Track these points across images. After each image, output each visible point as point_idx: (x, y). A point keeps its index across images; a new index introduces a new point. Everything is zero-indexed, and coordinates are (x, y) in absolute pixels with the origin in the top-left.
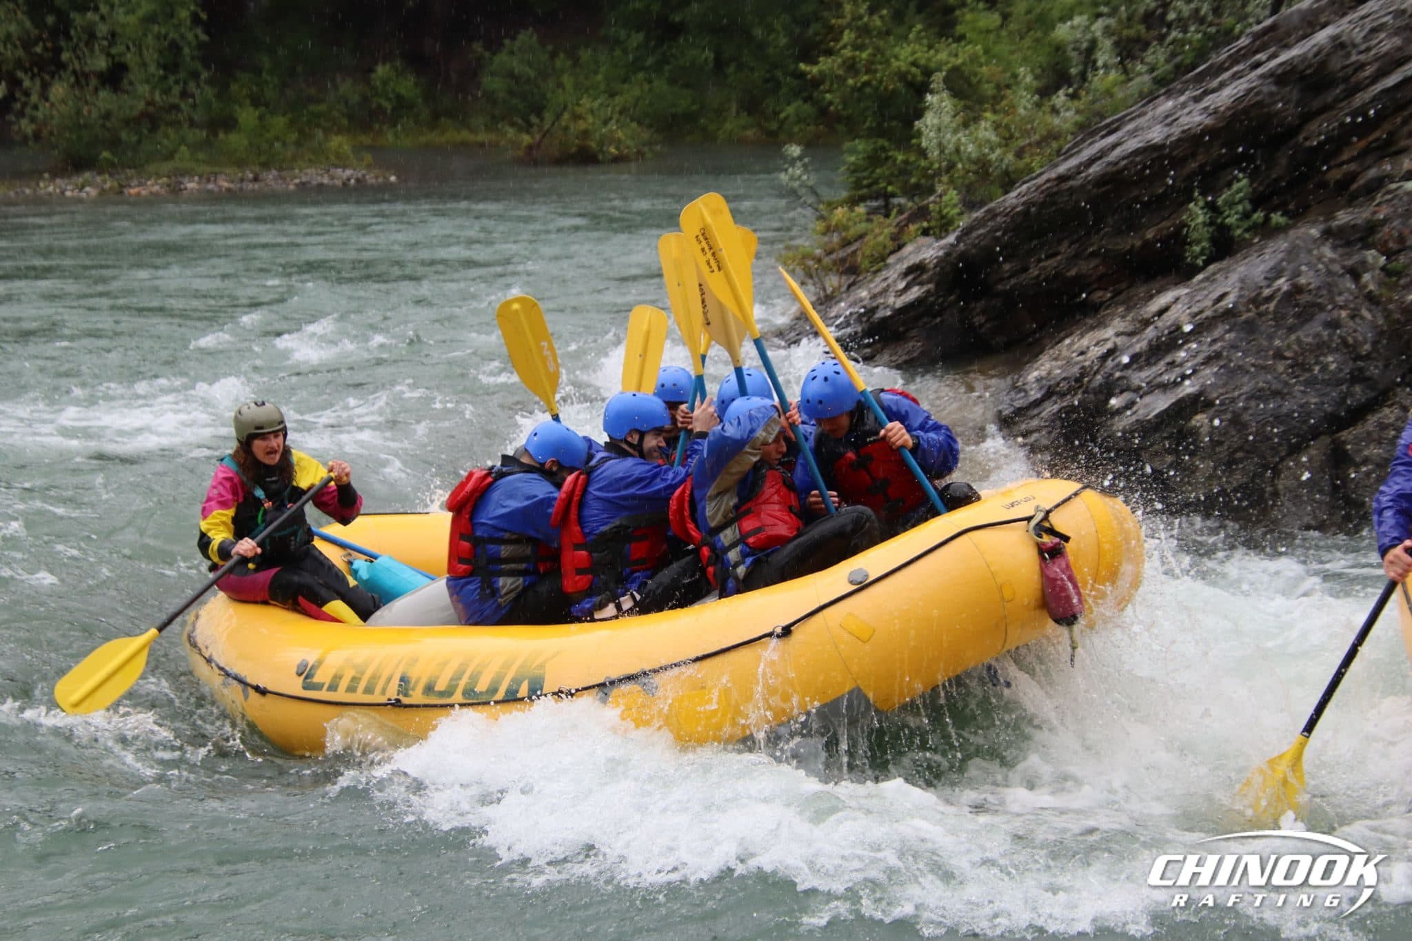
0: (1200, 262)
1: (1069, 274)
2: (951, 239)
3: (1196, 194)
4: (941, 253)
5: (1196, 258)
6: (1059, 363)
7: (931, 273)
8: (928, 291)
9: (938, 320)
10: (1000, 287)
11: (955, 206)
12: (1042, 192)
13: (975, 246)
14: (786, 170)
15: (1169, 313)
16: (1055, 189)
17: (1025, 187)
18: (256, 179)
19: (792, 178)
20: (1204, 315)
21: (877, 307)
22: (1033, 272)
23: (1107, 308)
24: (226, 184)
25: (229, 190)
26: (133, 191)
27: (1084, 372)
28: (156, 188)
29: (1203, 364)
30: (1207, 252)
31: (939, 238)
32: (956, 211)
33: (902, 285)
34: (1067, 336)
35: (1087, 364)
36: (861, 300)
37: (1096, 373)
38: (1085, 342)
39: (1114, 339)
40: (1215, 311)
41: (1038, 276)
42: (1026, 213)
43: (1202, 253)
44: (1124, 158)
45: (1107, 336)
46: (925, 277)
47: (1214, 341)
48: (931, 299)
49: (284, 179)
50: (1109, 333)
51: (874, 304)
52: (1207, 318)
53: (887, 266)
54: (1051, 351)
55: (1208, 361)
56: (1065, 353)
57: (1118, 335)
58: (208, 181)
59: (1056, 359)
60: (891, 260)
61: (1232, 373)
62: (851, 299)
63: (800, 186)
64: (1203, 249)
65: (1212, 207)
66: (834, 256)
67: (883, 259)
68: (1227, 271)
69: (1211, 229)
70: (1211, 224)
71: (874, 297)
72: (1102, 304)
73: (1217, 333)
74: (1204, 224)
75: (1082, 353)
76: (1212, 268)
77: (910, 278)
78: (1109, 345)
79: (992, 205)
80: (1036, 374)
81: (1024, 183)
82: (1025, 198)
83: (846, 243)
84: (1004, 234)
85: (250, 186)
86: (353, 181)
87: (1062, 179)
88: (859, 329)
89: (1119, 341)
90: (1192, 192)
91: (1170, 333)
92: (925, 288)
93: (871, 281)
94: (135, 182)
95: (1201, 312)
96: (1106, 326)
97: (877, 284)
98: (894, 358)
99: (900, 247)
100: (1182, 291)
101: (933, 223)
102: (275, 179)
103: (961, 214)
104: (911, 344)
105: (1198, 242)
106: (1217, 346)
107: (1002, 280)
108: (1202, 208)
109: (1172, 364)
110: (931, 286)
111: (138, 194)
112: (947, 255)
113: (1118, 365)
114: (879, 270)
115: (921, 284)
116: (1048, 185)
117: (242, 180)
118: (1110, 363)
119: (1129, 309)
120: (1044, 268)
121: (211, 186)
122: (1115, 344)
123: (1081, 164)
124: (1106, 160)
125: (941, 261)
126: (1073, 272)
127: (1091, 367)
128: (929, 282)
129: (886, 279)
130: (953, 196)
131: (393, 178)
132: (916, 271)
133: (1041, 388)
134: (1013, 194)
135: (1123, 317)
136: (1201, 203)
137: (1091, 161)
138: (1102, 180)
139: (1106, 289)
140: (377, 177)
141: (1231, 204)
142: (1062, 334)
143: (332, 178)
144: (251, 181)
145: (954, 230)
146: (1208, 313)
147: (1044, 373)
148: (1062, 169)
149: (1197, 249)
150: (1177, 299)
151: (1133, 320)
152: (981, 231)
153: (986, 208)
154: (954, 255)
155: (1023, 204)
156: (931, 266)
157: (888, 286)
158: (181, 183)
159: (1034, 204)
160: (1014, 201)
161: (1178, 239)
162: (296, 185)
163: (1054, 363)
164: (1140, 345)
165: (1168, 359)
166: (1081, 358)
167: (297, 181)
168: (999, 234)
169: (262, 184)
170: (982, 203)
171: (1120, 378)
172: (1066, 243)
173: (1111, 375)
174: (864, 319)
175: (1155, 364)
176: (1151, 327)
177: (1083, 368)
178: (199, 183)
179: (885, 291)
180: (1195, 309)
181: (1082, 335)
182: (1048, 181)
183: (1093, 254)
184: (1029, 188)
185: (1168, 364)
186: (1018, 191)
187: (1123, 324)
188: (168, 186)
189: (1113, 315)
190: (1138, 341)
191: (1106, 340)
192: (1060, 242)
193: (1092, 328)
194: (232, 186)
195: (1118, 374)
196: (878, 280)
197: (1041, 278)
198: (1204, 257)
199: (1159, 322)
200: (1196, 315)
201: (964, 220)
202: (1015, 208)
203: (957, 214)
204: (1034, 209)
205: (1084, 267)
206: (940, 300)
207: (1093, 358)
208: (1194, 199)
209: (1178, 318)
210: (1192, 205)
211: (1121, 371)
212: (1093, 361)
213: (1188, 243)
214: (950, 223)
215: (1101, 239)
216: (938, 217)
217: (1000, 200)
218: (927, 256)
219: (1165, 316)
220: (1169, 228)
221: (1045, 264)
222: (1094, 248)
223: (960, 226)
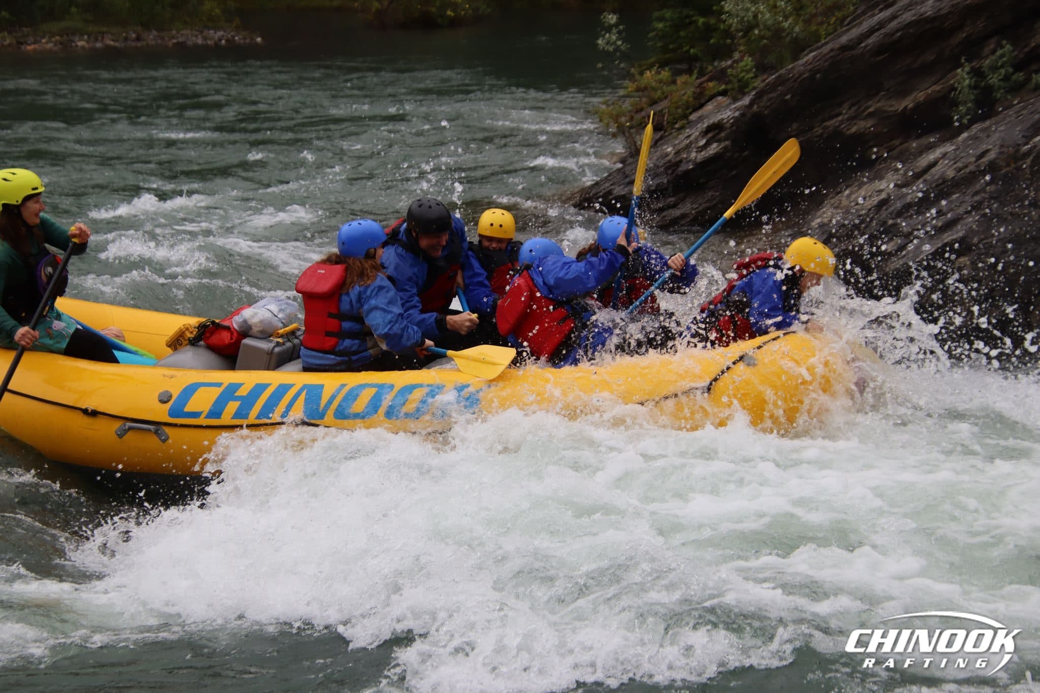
0: (965, 122)
1: (848, 132)
2: (746, 101)
3: (963, 61)
4: (737, 114)
5: (962, 118)
6: (839, 211)
7: (728, 131)
8: (725, 148)
9: (734, 173)
11: (750, 70)
12: (827, 61)
13: (767, 107)
14: (603, 36)
15: (937, 168)
16: (839, 58)
17: (812, 55)
18: (138, 39)
19: (608, 43)
20: (968, 170)
21: (681, 161)
22: (818, 130)
23: (882, 163)
24: (112, 43)
25: (115, 48)
26: (29, 48)
27: (861, 219)
28: (49, 46)
29: (966, 213)
30: (972, 112)
31: (735, 100)
32: (751, 75)
33: (702, 142)
34: (847, 187)
35: (864, 212)
36: (667, 155)
37: (872, 220)
38: (861, 193)
39: (888, 190)
40: (980, 165)
41: (822, 134)
42: (812, 79)
43: (967, 114)
44: (898, 30)
45: (882, 187)
46: (723, 134)
47: (976, 193)
48: (728, 154)
49: (163, 38)
50: (884, 184)
51: (678, 159)
52: (970, 172)
53: (690, 124)
54: (833, 201)
55: (971, 210)
56: (845, 202)
58: (96, 40)
59: (836, 207)
60: (693, 117)
62: (658, 154)
63: (615, 50)
64: (969, 109)
65: (977, 73)
66: (643, 113)
67: (685, 117)
68: (989, 130)
69: (976, 92)
70: (975, 87)
71: (678, 153)
72: (878, 158)
73: (979, 185)
74: (969, 86)
75: (860, 203)
76: (976, 128)
77: (710, 135)
78: (883, 196)
79: (783, 71)
80: (819, 220)
81: (811, 52)
82: (810, 67)
84: (792, 97)
85: (134, 45)
86: (224, 42)
87: (843, 49)
88: (665, 181)
89: (892, 191)
90: (960, 59)
91: (937, 186)
92: (723, 145)
93: (676, 138)
94: (31, 39)
95: (966, 167)
96: (882, 179)
97: (681, 140)
98: (695, 206)
99: (701, 106)
100: (949, 148)
101: (729, 86)
102: (155, 38)
103: (756, 77)
104: (710, 194)
105: (965, 103)
106: (977, 198)
108: (968, 73)
109: (939, 213)
110: (727, 143)
111: (35, 50)
112: (742, 115)
113: (890, 214)
114: (682, 128)
115: (719, 141)
116: (832, 54)
117: (126, 39)
118: (884, 214)
120: (827, 127)
121: (99, 45)
122: (889, 194)
123: (862, 35)
124: (882, 31)
125: (737, 120)
126: (854, 130)
127: (867, 215)
128: (726, 139)
129: (689, 136)
130: (748, 61)
131: (259, 40)
132: (715, 129)
133: (823, 233)
134: (801, 62)
135: (896, 170)
136: (967, 69)
137: (871, 32)
138: (880, 49)
139: (881, 146)
140: (244, 39)
141: (994, 69)
142: (843, 186)
143: (205, 39)
144: (134, 40)
145: (749, 92)
146: (972, 168)
147: (826, 220)
148: (845, 39)
149: (963, 109)
150: (944, 156)
151: (905, 173)
152: (773, 95)
153: (777, 74)
154: (749, 115)
155: (810, 71)
156: (728, 125)
157: (691, 143)
158: (72, 41)
159: (818, 71)
160: (802, 68)
161: (946, 101)
163: (834, 211)
164: (911, 195)
165: (936, 209)
166: (858, 207)
168: (788, 97)
169: (144, 43)
170: (773, 68)
171: (892, 225)
172: (846, 106)
173: (885, 222)
174: (670, 172)
175: (923, 212)
176: (921, 180)
177: (861, 216)
178: (88, 42)
179: (688, 147)
180: (959, 165)
181: (860, 187)
182: (834, 50)
183: (871, 115)
184: (815, 57)
186: (806, 59)
187: (896, 177)
188: (60, 43)
189: (887, 170)
191: (882, 191)
192: (840, 105)
193: (869, 180)
194: (117, 44)
195: (890, 222)
196: (681, 137)
197: (825, 136)
198: (969, 117)
199: (927, 177)
200: (960, 170)
201: (758, 83)
202: (800, 75)
203: (752, 78)
204: (818, 76)
205: (864, 125)
206: (736, 155)
207: (869, 207)
208: (961, 65)
209: (944, 173)
210: (959, 70)
211: (893, 219)
212: (870, 209)
213: (955, 104)
214: (746, 85)
215: (878, 102)
216: (735, 81)
217: (790, 67)
218: (725, 116)
219: (933, 170)
220: (939, 91)
221: (828, 123)
222: (871, 110)
223: (754, 88)
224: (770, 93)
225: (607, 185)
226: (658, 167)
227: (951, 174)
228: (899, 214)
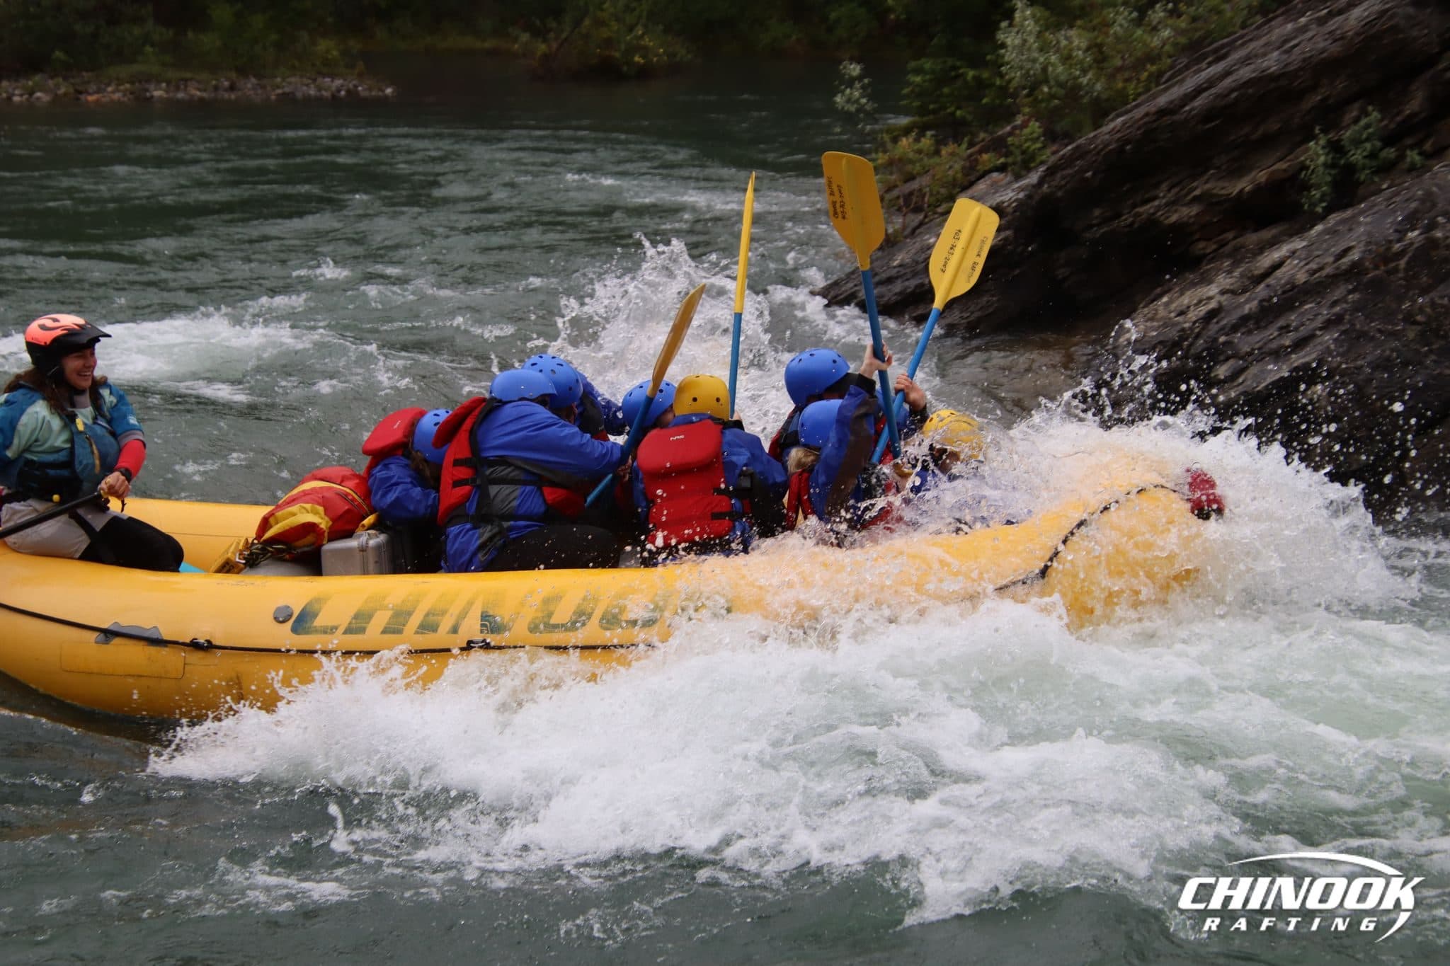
0: (1319, 210)
1: (1166, 222)
2: (1033, 178)
3: (1317, 131)
4: (1021, 195)
5: (1315, 205)
6: (1155, 324)
7: (1009, 216)
8: (1005, 239)
9: (1017, 272)
10: (1088, 235)
11: (1036, 140)
12: (1139, 129)
13: (1060, 188)
14: (843, 92)
15: (1283, 269)
16: (1155, 125)
17: (1120, 120)
18: (232, 88)
19: (849, 101)
20: (1324, 273)
22: (1127, 219)
23: (1212, 260)
24: (198, 93)
25: (201, 100)
26: (91, 98)
27: (1184, 335)
28: (117, 96)
29: (1321, 329)
30: (1328, 198)
31: (1018, 177)
32: (1038, 145)
34: (1164, 293)
35: (1187, 325)
37: (1198, 336)
38: (1185, 300)
39: (1218, 298)
40: (1337, 268)
41: (1133, 223)
42: (1120, 150)
43: (1321, 200)
44: (1233, 90)
45: (1211, 293)
47: (1335, 303)
48: (1009, 246)
49: (263, 87)
50: (1213, 290)
52: (1327, 276)
54: (1146, 310)
55: (1328, 325)
56: (1162, 312)
57: (1223, 292)
58: (178, 89)
59: (1152, 319)
61: (1353, 339)
62: (918, 245)
63: (858, 111)
64: (1323, 195)
65: (1336, 148)
66: (895, 193)
67: (952, 198)
68: (1351, 223)
69: (1333, 172)
70: (1333, 166)
72: (1205, 255)
73: (1338, 293)
74: (1325, 165)
75: (1181, 313)
76: (1333, 219)
78: (1213, 305)
79: (1082, 141)
81: (1118, 116)
82: (1119, 135)
83: (910, 178)
84: (1094, 174)
85: (226, 95)
86: (343, 93)
87: (1162, 112)
89: (1224, 299)
90: (1313, 129)
91: (1284, 292)
92: (1002, 234)
94: (93, 87)
95: (1321, 269)
96: (1210, 282)
98: (965, 315)
99: (972, 184)
100: (1298, 244)
101: (1010, 160)
102: (254, 89)
103: (1044, 147)
104: (985, 299)
105: (1318, 187)
106: (1337, 309)
107: (1092, 226)
108: (1323, 148)
109: (1285, 329)
110: (1008, 231)
111: (97, 101)
112: (1029, 197)
113: (1222, 329)
116: (1146, 119)
117: (216, 88)
118: (1213, 328)
119: (1236, 264)
120: (1139, 214)
121: (180, 95)
122: (1219, 302)
123: (1186, 95)
124: (1213, 91)
125: (1021, 204)
126: (1174, 218)
127: (1191, 329)
128: (1006, 228)
130: (1035, 127)
131: (389, 91)
134: (1105, 129)
135: (1230, 272)
136: (1322, 142)
137: (1198, 91)
138: (1209, 115)
139: (1209, 239)
140: (370, 89)
141: (1357, 142)
142: (1159, 290)
143: (319, 89)
144: (226, 90)
145: (1036, 167)
146: (1328, 270)
148: (1162, 101)
149: (1316, 194)
150: (1293, 254)
151: (1242, 275)
152: (1070, 171)
153: (1073, 145)
154: (1037, 198)
155: (1117, 141)
156: (1010, 210)
158: (147, 90)
159: (1128, 142)
160: (1107, 137)
161: (1294, 182)
162: (278, 95)
163: (1149, 324)
164: (1250, 307)
165: (1281, 323)
166: (1180, 319)
167: (279, 91)
168: (1089, 174)
169: (240, 93)
170: (1068, 137)
171: (1224, 344)
172: (1164, 186)
173: (1216, 340)
175: (1265, 327)
176: (1262, 286)
177: (1183, 330)
178: (167, 92)
180: (1313, 266)
181: (1182, 294)
182: (1147, 114)
183: (1196, 200)
184: (1124, 123)
185: (1281, 328)
186: (1112, 125)
187: (1228, 281)
188: (132, 93)
189: (1218, 271)
190: (1247, 301)
191: (1210, 298)
192: (1157, 185)
193: (1194, 285)
194: (205, 95)
195: (1222, 339)
197: (1136, 226)
198: (1324, 204)
199: (1270, 281)
200: (1315, 272)
201: (1050, 156)
202: (1108, 145)
203: (1040, 149)
204: (1128, 147)
205: (1186, 213)
206: (1020, 249)
207: (1194, 319)
208: (1314, 137)
209: (1293, 275)
210: (1312, 144)
211: (1227, 335)
212: (1195, 323)
213: (1306, 187)
214: (1032, 157)
215: (1206, 182)
216: (1017, 152)
217: (1092, 135)
218: (1006, 198)
219: (1278, 273)
220: (1285, 170)
221: (1140, 210)
222: (1197, 192)
223: (1042, 163)
224: (1064, 169)
225: (850, 285)
226: (917, 263)
227: (1302, 277)
228: (1234, 328)
